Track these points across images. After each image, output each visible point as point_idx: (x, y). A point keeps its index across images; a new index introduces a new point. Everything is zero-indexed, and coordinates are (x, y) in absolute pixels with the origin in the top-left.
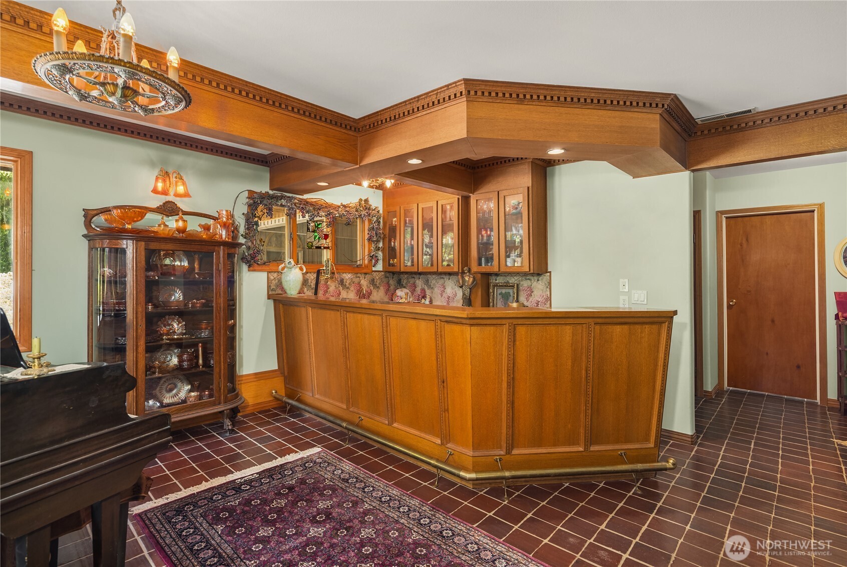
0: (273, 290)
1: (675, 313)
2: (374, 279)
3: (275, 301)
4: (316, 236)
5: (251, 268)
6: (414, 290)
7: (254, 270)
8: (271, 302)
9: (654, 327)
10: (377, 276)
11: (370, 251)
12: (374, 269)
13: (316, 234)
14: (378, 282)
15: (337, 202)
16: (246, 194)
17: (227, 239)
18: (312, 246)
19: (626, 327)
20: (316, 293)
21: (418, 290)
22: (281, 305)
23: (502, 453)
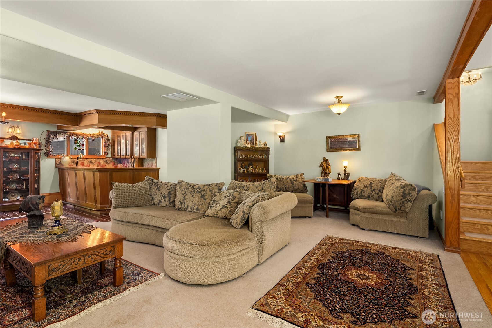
0: (58, 164)
1: (160, 168)
2: (107, 161)
3: (59, 168)
4: (78, 146)
5: (48, 157)
6: (124, 165)
7: (50, 158)
8: (57, 169)
9: (154, 172)
10: (108, 160)
11: (105, 150)
12: (107, 157)
13: (78, 145)
14: (109, 161)
15: (88, 133)
16: (47, 131)
17: (36, 148)
18: (76, 149)
19: (145, 172)
20: (77, 165)
21: (125, 164)
22: (60, 170)
23: (109, 205)
